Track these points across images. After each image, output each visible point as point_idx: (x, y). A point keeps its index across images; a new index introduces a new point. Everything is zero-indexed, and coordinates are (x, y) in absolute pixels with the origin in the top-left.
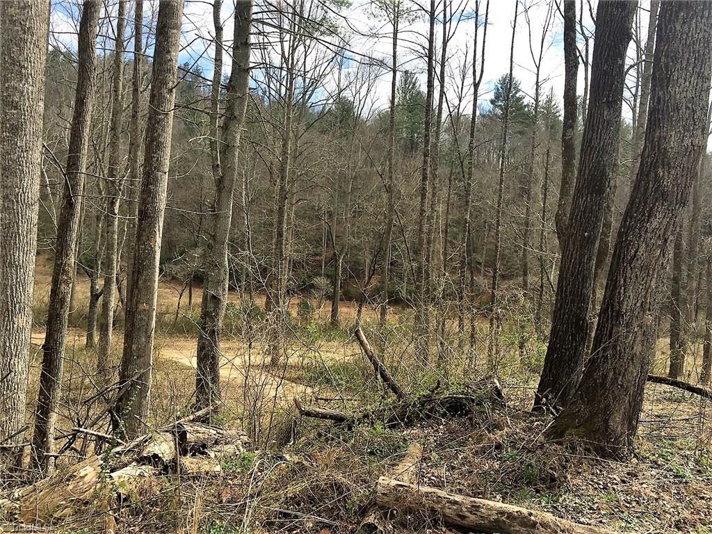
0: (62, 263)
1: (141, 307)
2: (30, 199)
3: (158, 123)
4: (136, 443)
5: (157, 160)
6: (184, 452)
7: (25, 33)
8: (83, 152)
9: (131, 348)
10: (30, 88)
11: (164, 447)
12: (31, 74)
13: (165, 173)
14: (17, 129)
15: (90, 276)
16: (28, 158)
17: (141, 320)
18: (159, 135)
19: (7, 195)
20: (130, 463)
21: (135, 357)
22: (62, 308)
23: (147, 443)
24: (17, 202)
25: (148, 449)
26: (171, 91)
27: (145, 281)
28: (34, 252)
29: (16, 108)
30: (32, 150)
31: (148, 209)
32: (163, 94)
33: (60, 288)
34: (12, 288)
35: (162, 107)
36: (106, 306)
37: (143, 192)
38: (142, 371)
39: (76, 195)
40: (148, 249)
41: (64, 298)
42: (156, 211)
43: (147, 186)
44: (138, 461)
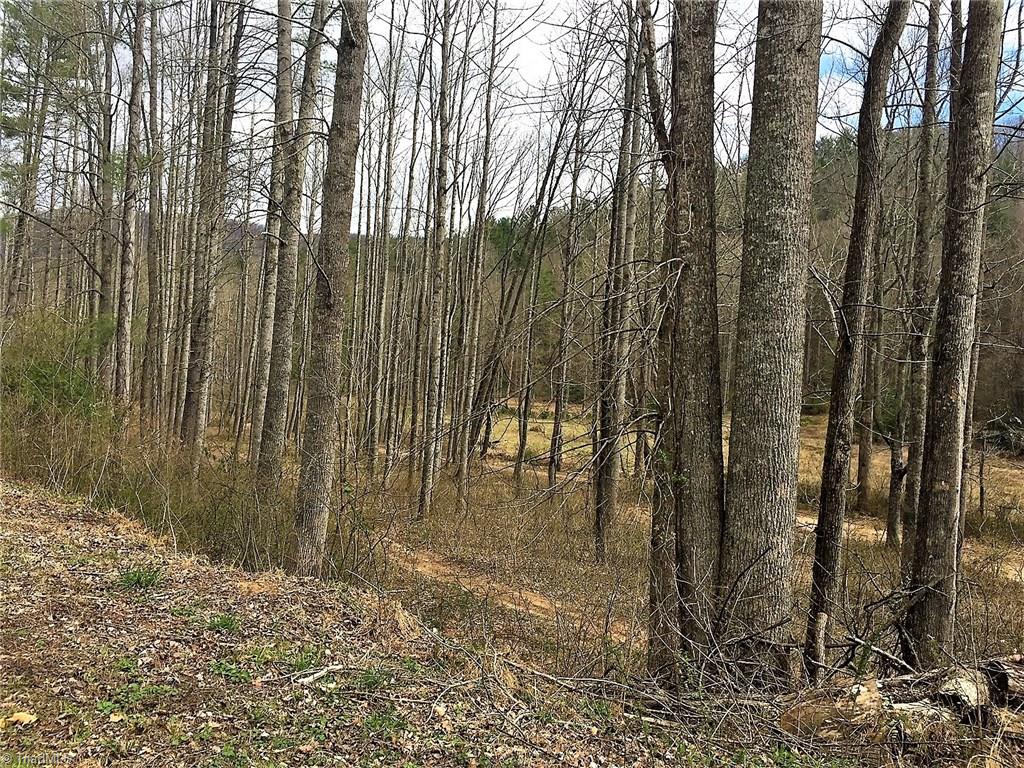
0: (838, 423)
1: (938, 487)
2: (793, 345)
3: (960, 227)
4: (931, 675)
5: (959, 279)
6: (1001, 703)
7: (787, 148)
8: (863, 277)
9: (925, 542)
10: (794, 212)
11: (971, 689)
12: (794, 196)
13: (972, 296)
14: (779, 263)
15: (891, 444)
16: (790, 296)
17: (938, 505)
18: (962, 244)
19: (768, 342)
20: (922, 698)
21: (931, 556)
22: (837, 482)
23: (946, 678)
24: (779, 348)
25: (947, 686)
26: (979, 179)
27: (943, 450)
28: (798, 409)
29: (777, 239)
30: (796, 286)
31: (946, 349)
32: (968, 186)
33: (835, 456)
34: (773, 451)
35: (966, 203)
36: (910, 487)
37: (939, 326)
38: (941, 577)
39: (854, 335)
40: (946, 405)
41: (840, 468)
42: (958, 352)
43: (945, 317)
44: (933, 699)
